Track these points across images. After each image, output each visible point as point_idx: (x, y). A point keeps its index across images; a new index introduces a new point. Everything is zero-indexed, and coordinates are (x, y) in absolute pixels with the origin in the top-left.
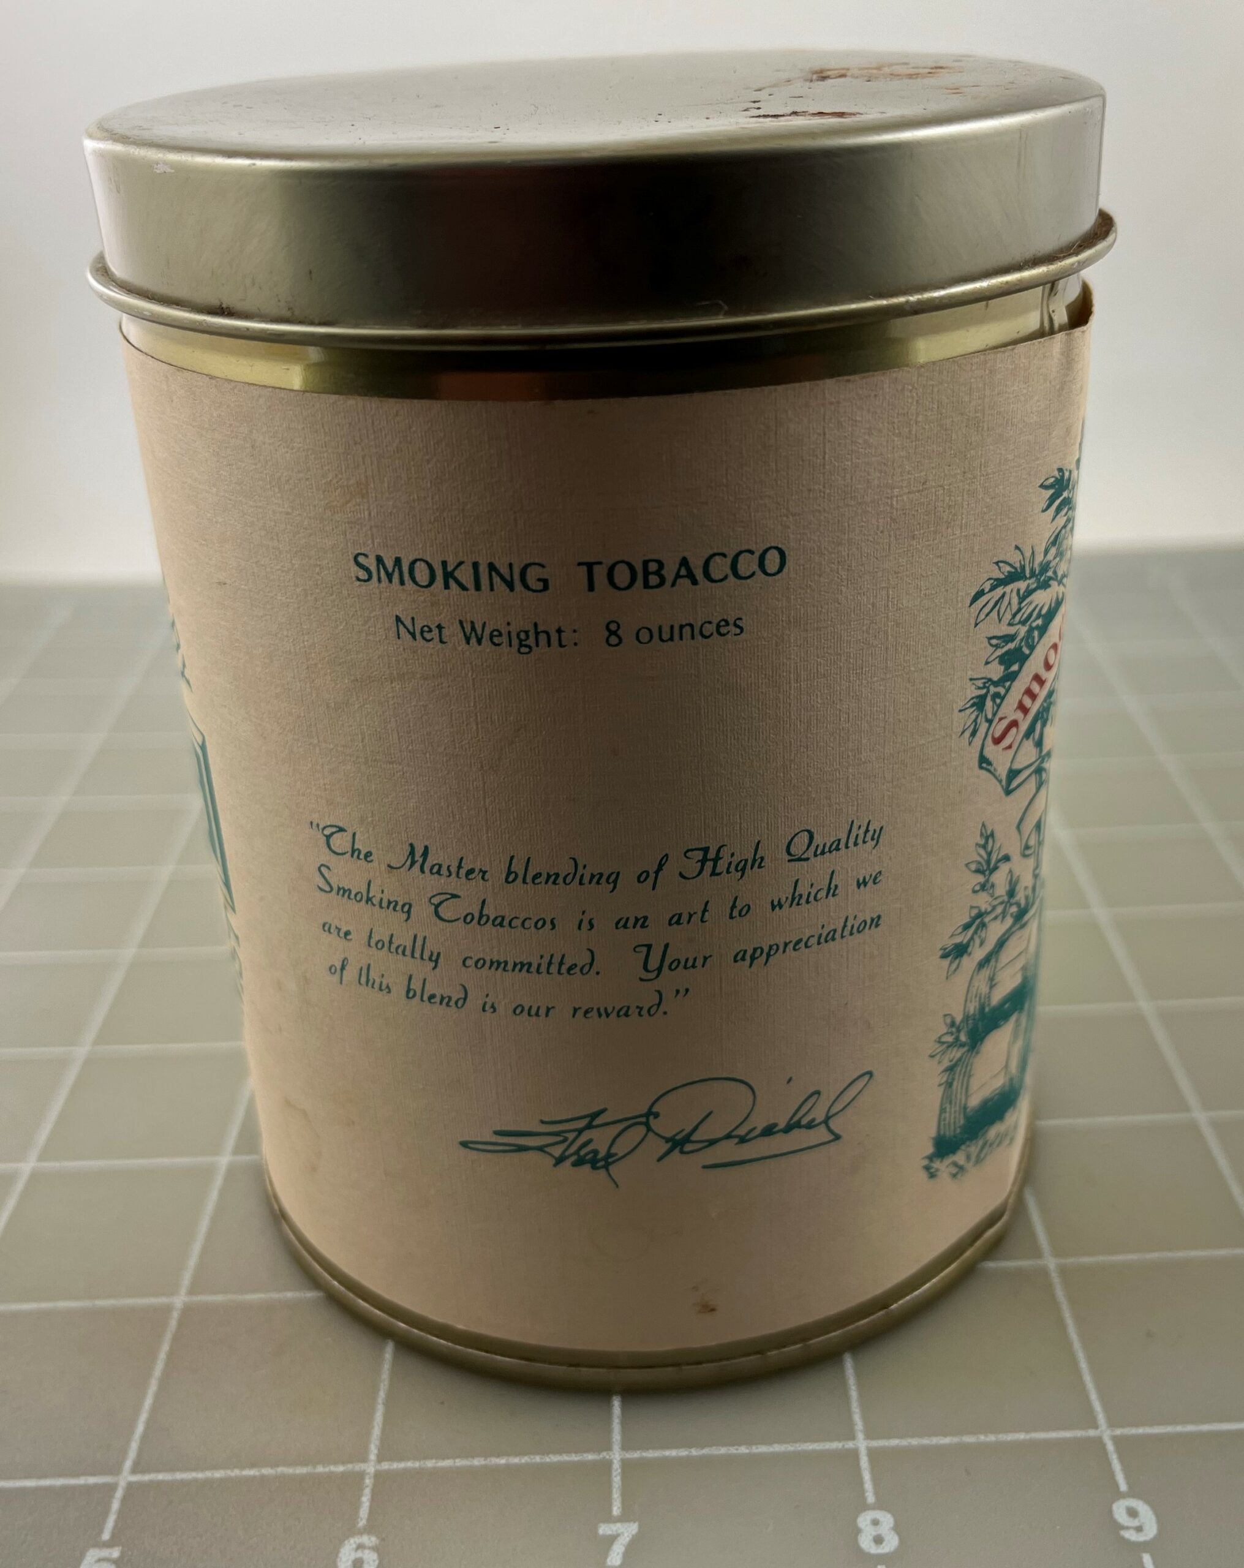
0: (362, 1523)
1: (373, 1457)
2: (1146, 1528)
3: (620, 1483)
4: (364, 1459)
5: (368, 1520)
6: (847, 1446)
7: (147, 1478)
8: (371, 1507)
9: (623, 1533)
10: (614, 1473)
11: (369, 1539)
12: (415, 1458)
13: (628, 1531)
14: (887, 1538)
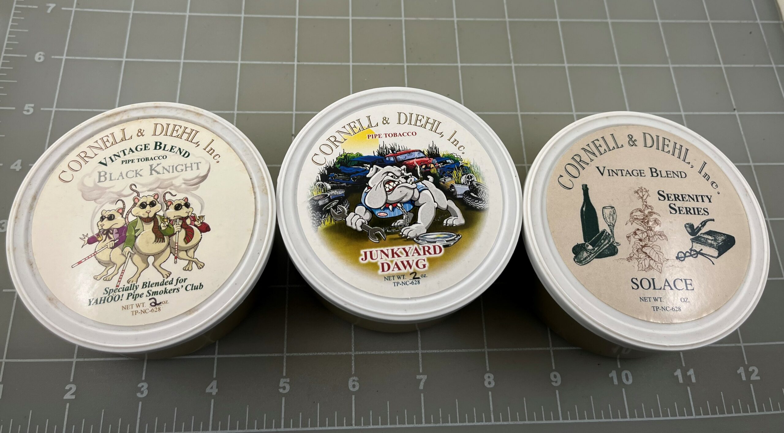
0: (353, 373)
1: (353, 350)
2: (558, 381)
3: (421, 362)
5: (355, 372)
6: (482, 351)
10: (420, 358)
12: (365, 351)
13: (424, 378)
14: (492, 383)
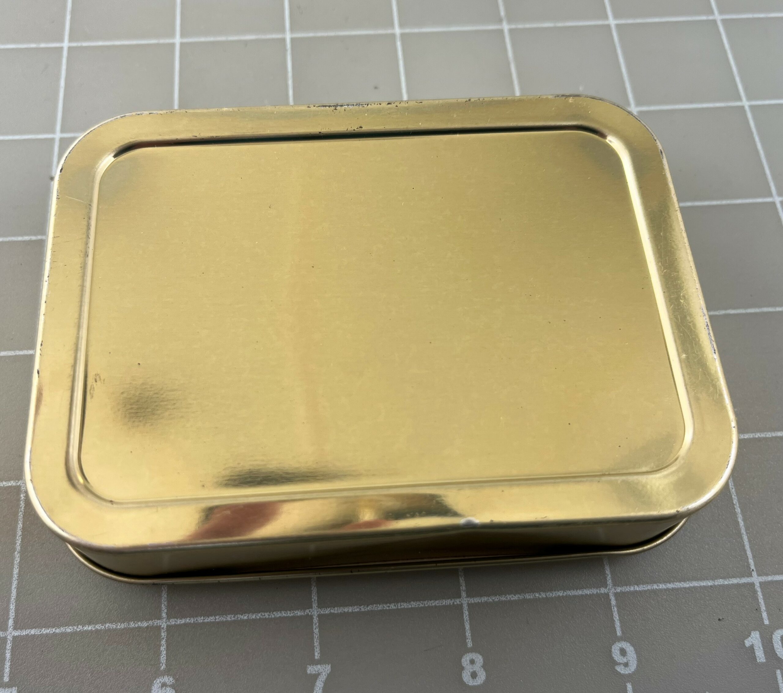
0: (163, 667)
1: (164, 615)
2: (630, 663)
3: (318, 635)
4: (160, 618)
5: (166, 666)
6: (455, 603)
7: (24, 633)
8: (167, 654)
9: (322, 672)
10: (314, 627)
11: (169, 679)
12: (191, 616)
13: (324, 670)
14: (479, 674)
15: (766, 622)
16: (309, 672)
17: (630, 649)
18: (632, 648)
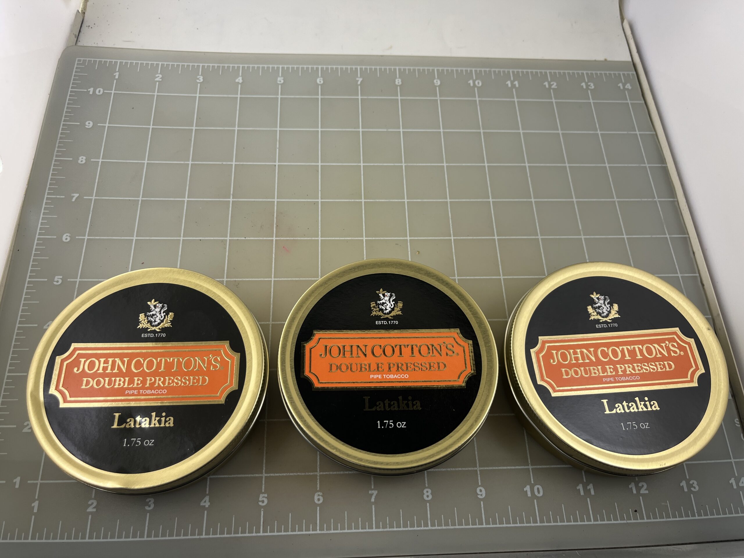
0: (318, 489)
1: (318, 471)
2: (483, 495)
4: (317, 472)
7: (269, 475)
9: (374, 493)
12: (328, 471)
14: (430, 496)
15: (533, 482)
16: (370, 493)
17: (483, 490)
18: (484, 489)
